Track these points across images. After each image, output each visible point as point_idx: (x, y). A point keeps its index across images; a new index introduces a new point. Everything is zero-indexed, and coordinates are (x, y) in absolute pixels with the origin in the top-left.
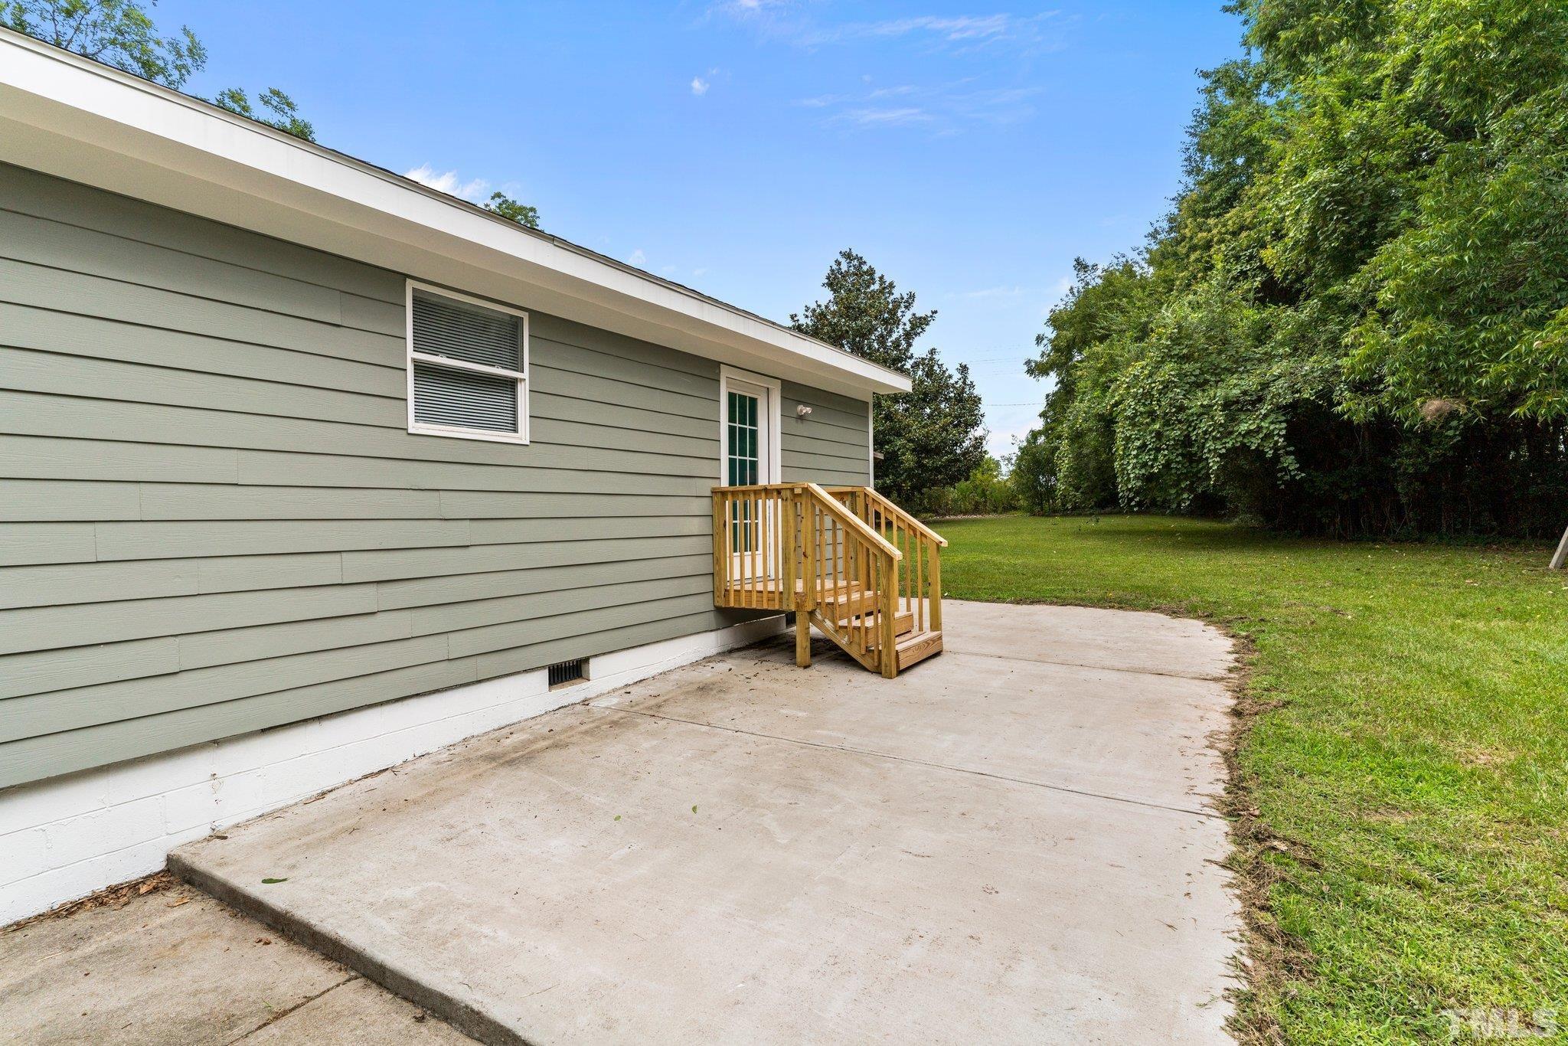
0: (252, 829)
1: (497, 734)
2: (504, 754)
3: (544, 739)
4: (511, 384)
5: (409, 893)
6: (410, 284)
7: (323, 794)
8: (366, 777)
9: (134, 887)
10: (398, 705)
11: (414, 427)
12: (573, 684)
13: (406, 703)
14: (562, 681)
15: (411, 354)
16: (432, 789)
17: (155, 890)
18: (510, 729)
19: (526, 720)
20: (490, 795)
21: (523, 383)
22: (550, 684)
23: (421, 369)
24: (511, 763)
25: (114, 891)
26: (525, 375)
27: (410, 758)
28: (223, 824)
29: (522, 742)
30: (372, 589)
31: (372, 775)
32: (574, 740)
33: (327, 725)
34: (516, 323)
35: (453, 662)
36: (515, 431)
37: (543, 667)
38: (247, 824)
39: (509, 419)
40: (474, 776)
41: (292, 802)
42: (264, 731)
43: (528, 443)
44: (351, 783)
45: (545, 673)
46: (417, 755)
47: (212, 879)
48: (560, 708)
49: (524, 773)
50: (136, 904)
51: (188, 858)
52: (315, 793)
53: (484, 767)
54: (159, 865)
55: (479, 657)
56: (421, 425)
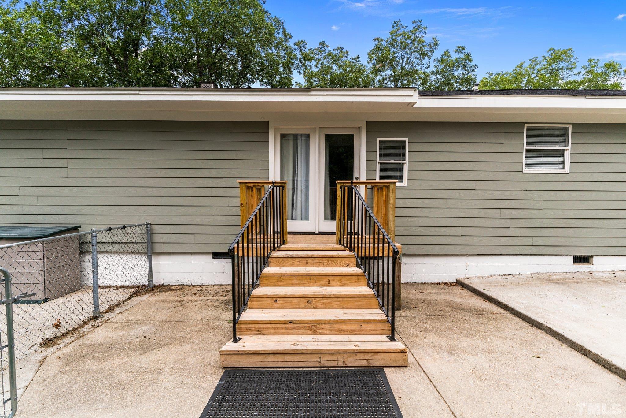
0: (475, 279)
1: (550, 274)
2: (553, 280)
3: (570, 279)
4: (563, 152)
5: (525, 302)
6: (526, 125)
7: (492, 276)
8: (504, 275)
9: (451, 283)
10: (515, 257)
11: (525, 170)
12: (585, 264)
13: (517, 256)
14: (579, 262)
15: (525, 147)
16: (527, 283)
17: (455, 285)
18: (556, 274)
19: (562, 273)
20: (549, 289)
21: (568, 151)
22: (573, 262)
23: (528, 152)
24: (556, 283)
25: (447, 283)
26: (569, 148)
27: (518, 274)
28: (468, 276)
29: (560, 278)
30: (509, 220)
31: (506, 275)
32: (584, 282)
33: (494, 257)
34: (567, 129)
35: (535, 247)
36: (563, 168)
37: (571, 255)
38: (474, 278)
39: (561, 164)
40: (542, 283)
41: (484, 276)
42: (478, 255)
43: (569, 172)
44: (500, 275)
45: (572, 258)
46: (520, 273)
47: (469, 286)
48: (578, 272)
49: (562, 287)
50: (452, 287)
51: (462, 280)
52: (490, 275)
53: (545, 282)
54: (455, 281)
55: (544, 247)
56: (527, 170)
